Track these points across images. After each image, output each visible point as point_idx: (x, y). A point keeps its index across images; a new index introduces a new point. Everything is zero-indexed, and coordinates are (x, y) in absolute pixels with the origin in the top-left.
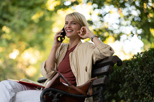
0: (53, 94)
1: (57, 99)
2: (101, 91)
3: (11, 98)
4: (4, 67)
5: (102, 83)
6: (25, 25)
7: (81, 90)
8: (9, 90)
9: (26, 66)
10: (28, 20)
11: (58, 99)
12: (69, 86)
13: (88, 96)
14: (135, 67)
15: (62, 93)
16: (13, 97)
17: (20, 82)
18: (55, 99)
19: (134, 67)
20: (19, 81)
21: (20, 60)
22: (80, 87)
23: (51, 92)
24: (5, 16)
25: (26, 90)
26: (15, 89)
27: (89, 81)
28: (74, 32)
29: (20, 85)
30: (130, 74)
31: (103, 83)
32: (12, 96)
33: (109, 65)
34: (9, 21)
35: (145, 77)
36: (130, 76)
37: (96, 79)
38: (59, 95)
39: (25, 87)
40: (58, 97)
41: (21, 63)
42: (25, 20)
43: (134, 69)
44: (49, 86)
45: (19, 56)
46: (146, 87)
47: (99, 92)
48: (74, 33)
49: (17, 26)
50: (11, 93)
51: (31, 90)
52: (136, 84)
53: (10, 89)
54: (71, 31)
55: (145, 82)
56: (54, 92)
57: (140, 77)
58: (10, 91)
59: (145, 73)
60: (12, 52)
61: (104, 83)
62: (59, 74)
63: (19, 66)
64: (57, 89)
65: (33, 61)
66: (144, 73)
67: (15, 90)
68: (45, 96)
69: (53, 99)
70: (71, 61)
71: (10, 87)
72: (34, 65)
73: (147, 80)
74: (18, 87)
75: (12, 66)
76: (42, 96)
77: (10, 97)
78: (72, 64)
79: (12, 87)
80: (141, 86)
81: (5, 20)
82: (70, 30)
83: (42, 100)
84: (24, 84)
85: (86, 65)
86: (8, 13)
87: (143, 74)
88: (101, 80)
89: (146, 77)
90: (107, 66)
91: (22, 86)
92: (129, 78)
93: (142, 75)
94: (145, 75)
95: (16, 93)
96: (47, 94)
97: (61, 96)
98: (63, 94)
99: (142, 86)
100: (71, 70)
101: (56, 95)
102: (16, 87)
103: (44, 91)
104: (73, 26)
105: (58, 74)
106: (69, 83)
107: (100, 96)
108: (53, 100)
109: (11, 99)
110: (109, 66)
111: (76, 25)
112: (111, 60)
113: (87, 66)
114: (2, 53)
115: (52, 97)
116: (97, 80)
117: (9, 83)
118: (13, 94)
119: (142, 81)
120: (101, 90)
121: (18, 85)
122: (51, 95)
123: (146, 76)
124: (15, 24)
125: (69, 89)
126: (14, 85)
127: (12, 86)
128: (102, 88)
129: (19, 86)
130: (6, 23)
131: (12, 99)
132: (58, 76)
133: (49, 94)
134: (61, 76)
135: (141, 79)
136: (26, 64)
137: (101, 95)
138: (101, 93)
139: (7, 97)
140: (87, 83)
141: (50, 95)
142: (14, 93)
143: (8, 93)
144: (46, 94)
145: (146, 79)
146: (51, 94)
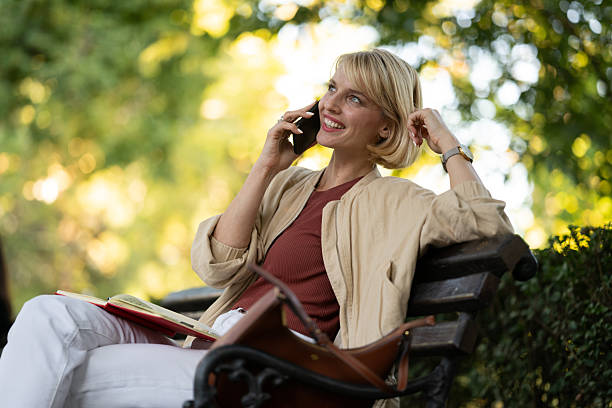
0: (247, 373)
1: (261, 395)
2: (441, 375)
3: (67, 372)
4: (10, 228)
5: (451, 342)
6: (106, 79)
7: (365, 364)
8: (62, 336)
9: (92, 231)
10: (120, 61)
11: (268, 396)
12: (318, 344)
13: (390, 393)
14: (552, 285)
15: (283, 371)
16: (76, 369)
17: (110, 309)
18: (253, 396)
19: (548, 282)
20: (104, 304)
21: (70, 208)
22: (359, 351)
23: (239, 363)
24: (36, 39)
25: (129, 342)
26: (89, 335)
27: (399, 332)
28: (347, 132)
29: (108, 319)
30: (526, 307)
31: (457, 345)
32: (72, 365)
33: (486, 274)
34: (48, 59)
35: (593, 327)
36: (525, 317)
37: (428, 325)
38: (271, 378)
39: (127, 327)
40: (268, 386)
41: (75, 218)
42: (108, 63)
43: (547, 290)
44: (235, 338)
45: (69, 192)
46: (596, 369)
47: (436, 382)
48: (348, 138)
49: (76, 82)
50: (72, 349)
51: (150, 342)
52: (554, 351)
53: (66, 335)
54: (336, 125)
55: (592, 348)
56: (254, 366)
57: (573, 325)
58: (65, 341)
59: (598, 313)
60: (45, 174)
61: (461, 344)
62: (282, 292)
63: (66, 231)
64: (269, 354)
65: (120, 215)
66: (593, 311)
67: (87, 340)
68: (212, 377)
69: (246, 392)
70: (328, 235)
71: (69, 327)
72: (123, 234)
73: (603, 340)
74: (99, 327)
75: (38, 227)
76: (201, 377)
77: (63, 368)
78: (328, 250)
79: (78, 325)
80: (574, 360)
81: (33, 52)
82: (336, 121)
83: (201, 393)
84: (123, 318)
85: (393, 260)
86: (47, 27)
87: (587, 316)
88: (448, 333)
89: (597, 328)
90: (480, 275)
91: (114, 325)
92: (521, 323)
93: (583, 319)
94: (595, 322)
95: (89, 351)
96: (222, 370)
97: (278, 381)
98: (287, 377)
99: (580, 362)
100: (325, 272)
101: (260, 379)
102: (93, 327)
103: (214, 357)
104: (350, 111)
105: (276, 291)
106: (318, 331)
107: (435, 398)
108: (245, 399)
109: (67, 377)
110: (486, 277)
111: (363, 108)
112: (495, 252)
113: (395, 263)
114: (8, 176)
115: (243, 385)
116: (430, 328)
117: (67, 307)
118: (79, 354)
119: (578, 343)
120: (443, 371)
121: (100, 320)
122: (241, 376)
123: (598, 324)
124: (69, 73)
125: (315, 357)
126: (84, 318)
127: (75, 321)
128: (445, 363)
129: (102, 322)
130: (38, 67)
131: (71, 377)
132: (279, 298)
133: (231, 371)
134: (288, 301)
135: (577, 336)
136: (91, 224)
137: (439, 393)
138: (440, 384)
139: (51, 368)
140: (389, 338)
141: (235, 374)
142: (82, 353)
143: (57, 351)
144: (217, 370)
145: (598, 336)
146: (242, 371)
